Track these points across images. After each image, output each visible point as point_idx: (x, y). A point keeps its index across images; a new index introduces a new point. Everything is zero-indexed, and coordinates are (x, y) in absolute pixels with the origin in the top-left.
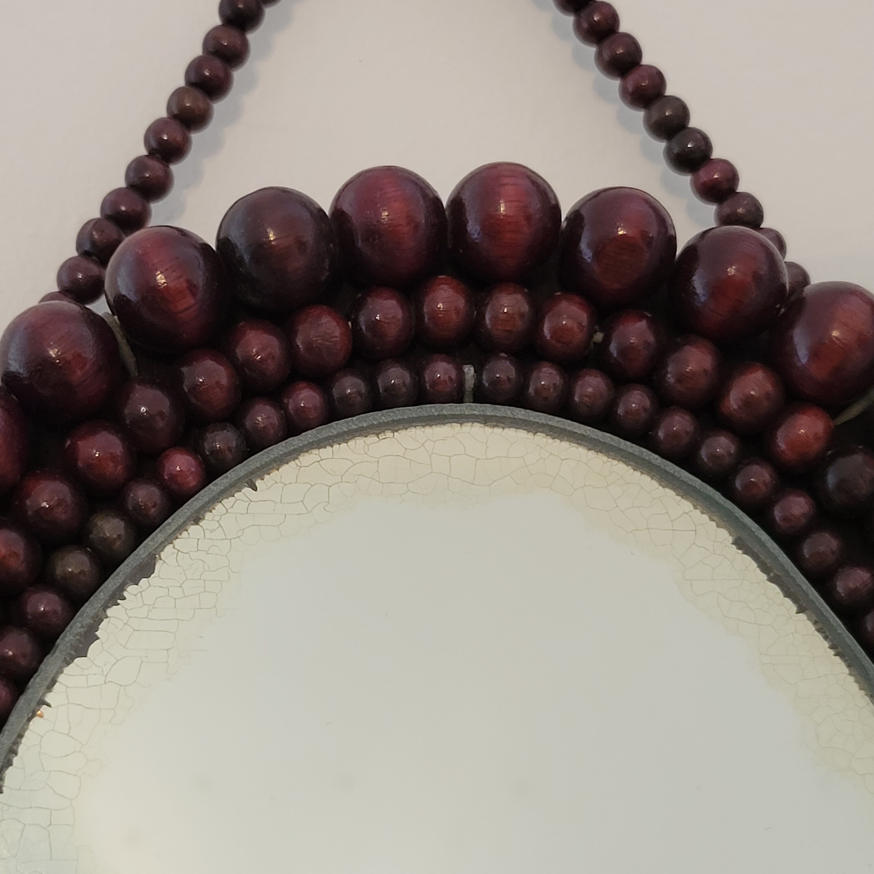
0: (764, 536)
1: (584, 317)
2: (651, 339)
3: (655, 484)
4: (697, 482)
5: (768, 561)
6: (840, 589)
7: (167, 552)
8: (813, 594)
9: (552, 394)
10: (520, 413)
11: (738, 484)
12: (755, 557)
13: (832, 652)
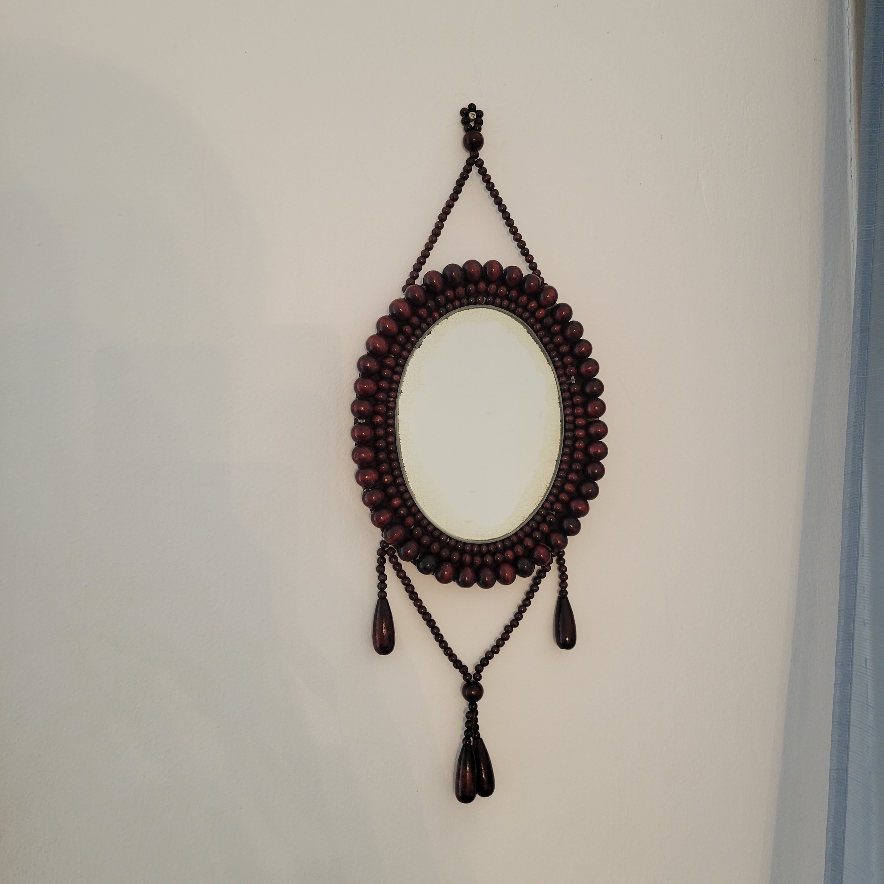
0: (532, 331)
1: (505, 290)
2: (516, 294)
3: (515, 320)
4: (521, 320)
5: (532, 335)
6: (544, 340)
7: (433, 330)
8: (539, 341)
9: (499, 304)
10: (493, 307)
11: (529, 321)
12: (530, 334)
13: (541, 351)
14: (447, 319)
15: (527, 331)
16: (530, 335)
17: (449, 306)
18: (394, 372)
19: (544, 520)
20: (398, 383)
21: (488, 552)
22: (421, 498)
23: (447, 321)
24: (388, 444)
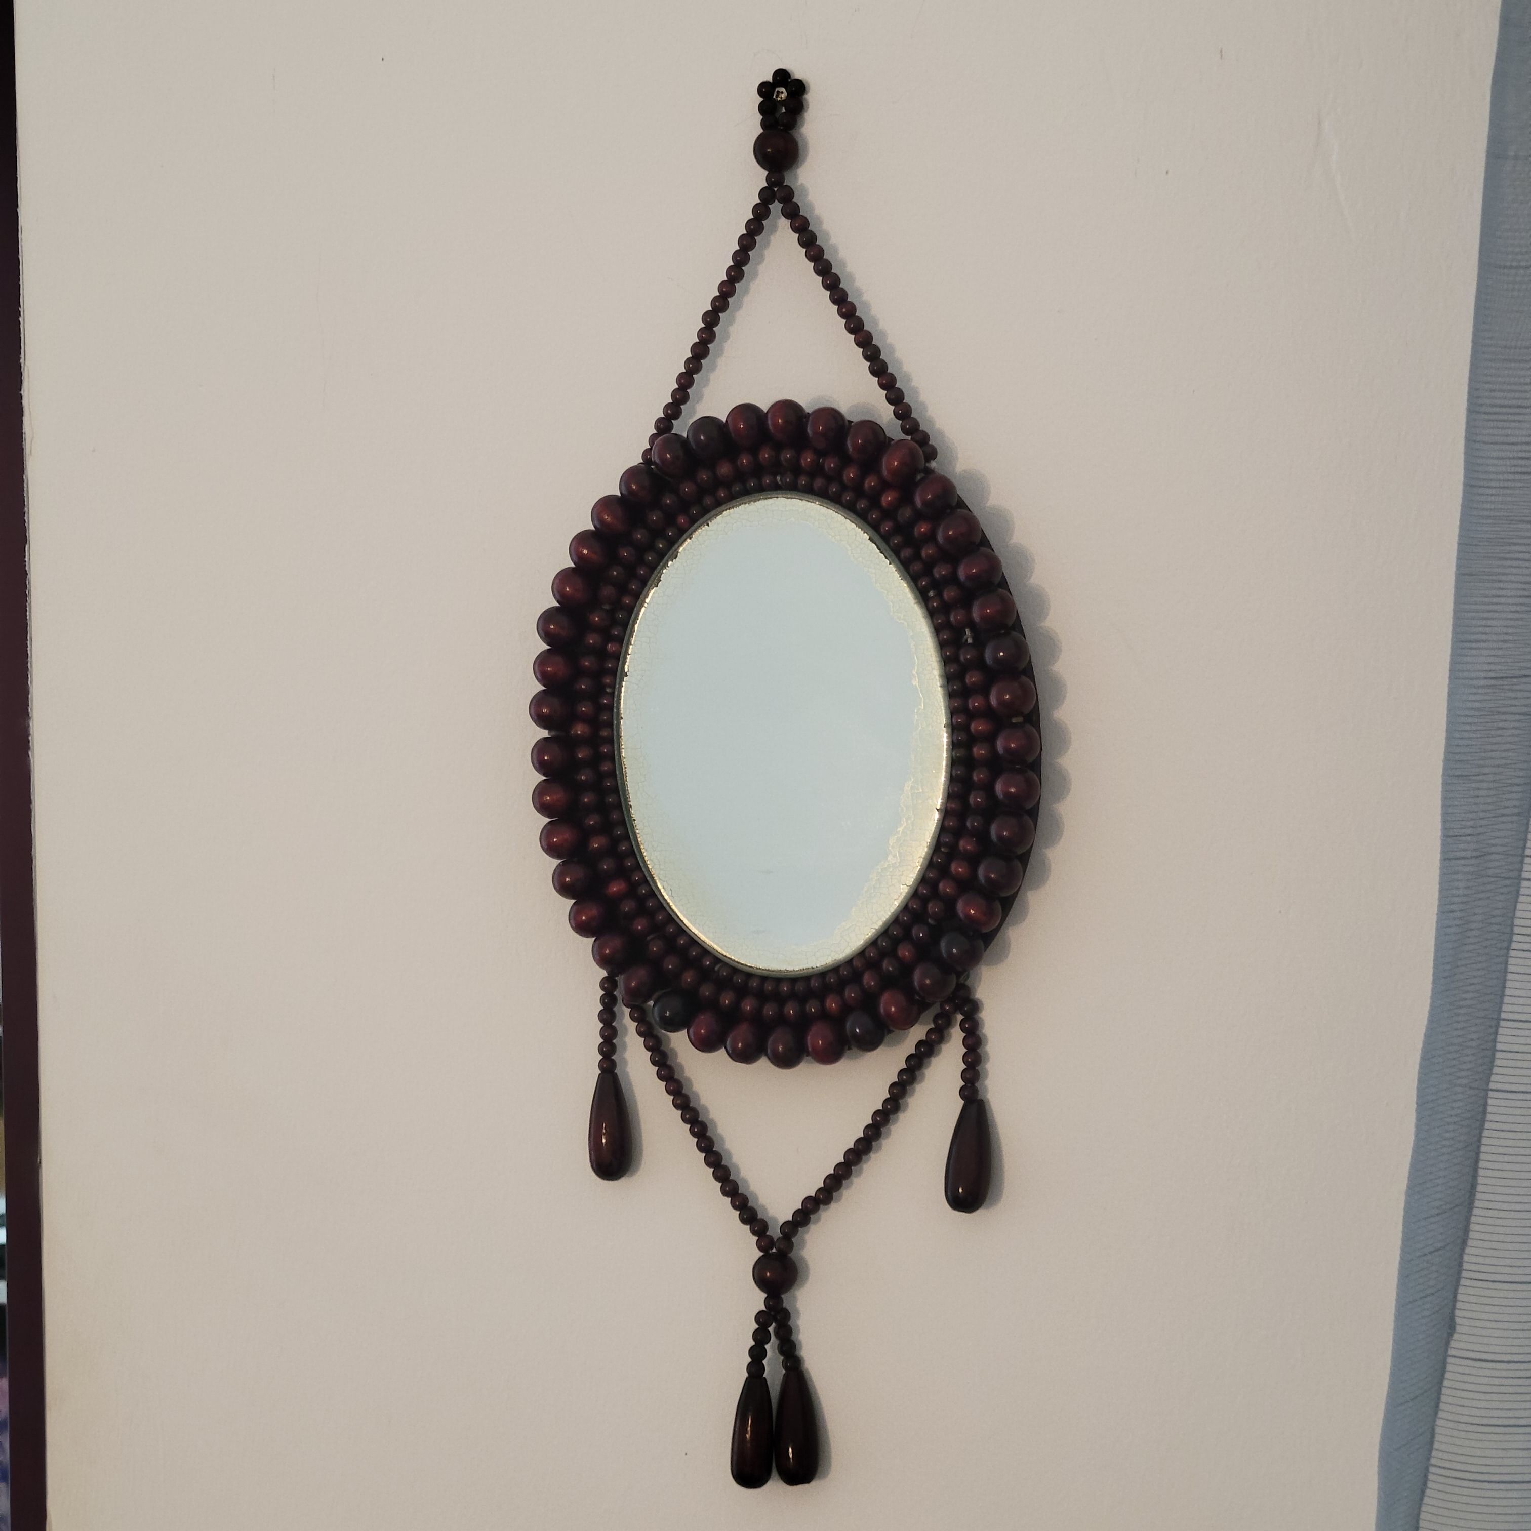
2: (836, 464)
14: (708, 525)
15: (869, 539)
16: (876, 547)
17: (708, 501)
18: (609, 638)
19: (907, 935)
20: (619, 657)
21: (793, 996)
22: (666, 881)
23: (707, 530)
24: (601, 776)
